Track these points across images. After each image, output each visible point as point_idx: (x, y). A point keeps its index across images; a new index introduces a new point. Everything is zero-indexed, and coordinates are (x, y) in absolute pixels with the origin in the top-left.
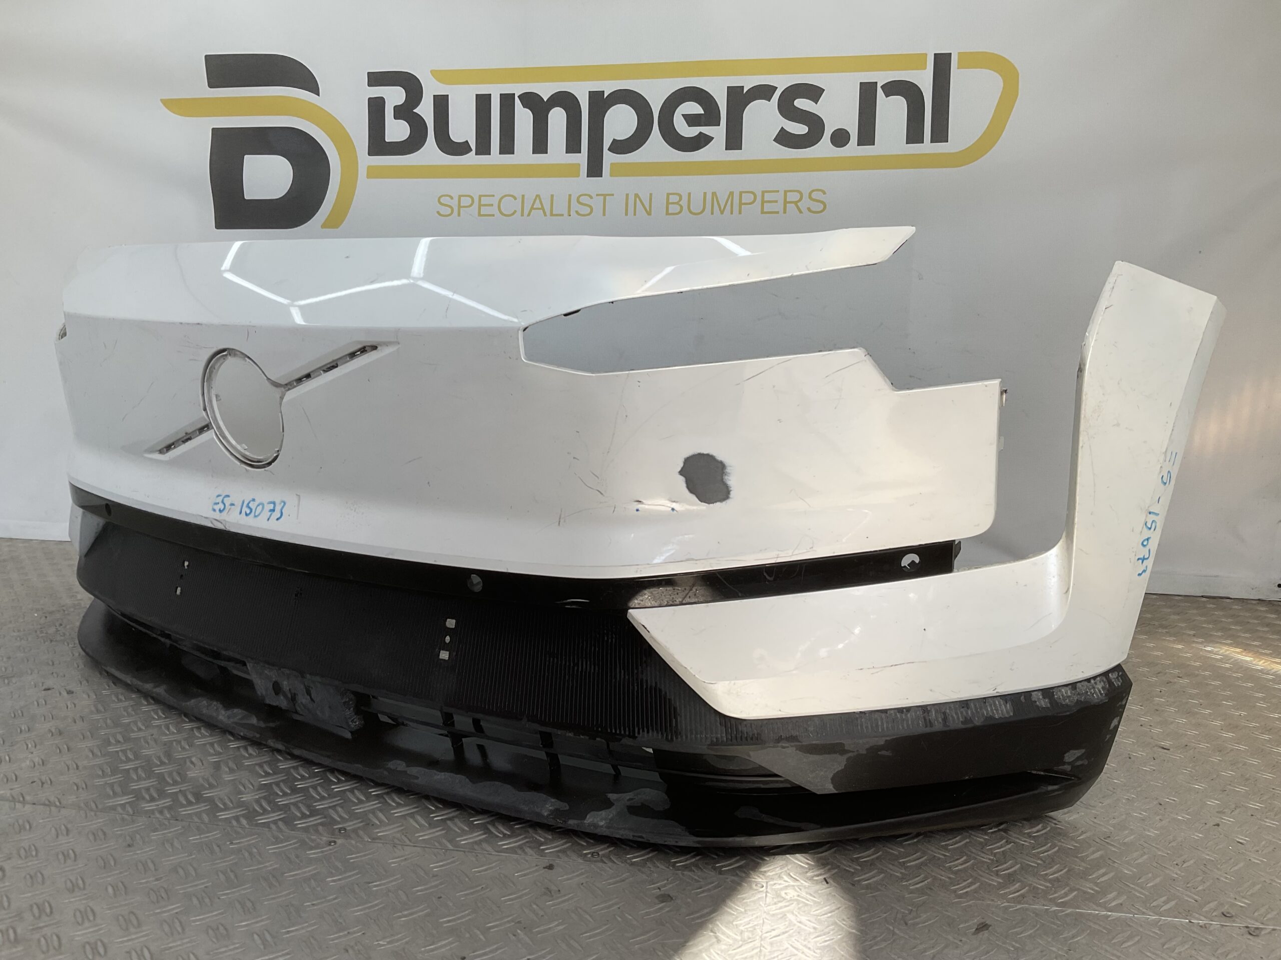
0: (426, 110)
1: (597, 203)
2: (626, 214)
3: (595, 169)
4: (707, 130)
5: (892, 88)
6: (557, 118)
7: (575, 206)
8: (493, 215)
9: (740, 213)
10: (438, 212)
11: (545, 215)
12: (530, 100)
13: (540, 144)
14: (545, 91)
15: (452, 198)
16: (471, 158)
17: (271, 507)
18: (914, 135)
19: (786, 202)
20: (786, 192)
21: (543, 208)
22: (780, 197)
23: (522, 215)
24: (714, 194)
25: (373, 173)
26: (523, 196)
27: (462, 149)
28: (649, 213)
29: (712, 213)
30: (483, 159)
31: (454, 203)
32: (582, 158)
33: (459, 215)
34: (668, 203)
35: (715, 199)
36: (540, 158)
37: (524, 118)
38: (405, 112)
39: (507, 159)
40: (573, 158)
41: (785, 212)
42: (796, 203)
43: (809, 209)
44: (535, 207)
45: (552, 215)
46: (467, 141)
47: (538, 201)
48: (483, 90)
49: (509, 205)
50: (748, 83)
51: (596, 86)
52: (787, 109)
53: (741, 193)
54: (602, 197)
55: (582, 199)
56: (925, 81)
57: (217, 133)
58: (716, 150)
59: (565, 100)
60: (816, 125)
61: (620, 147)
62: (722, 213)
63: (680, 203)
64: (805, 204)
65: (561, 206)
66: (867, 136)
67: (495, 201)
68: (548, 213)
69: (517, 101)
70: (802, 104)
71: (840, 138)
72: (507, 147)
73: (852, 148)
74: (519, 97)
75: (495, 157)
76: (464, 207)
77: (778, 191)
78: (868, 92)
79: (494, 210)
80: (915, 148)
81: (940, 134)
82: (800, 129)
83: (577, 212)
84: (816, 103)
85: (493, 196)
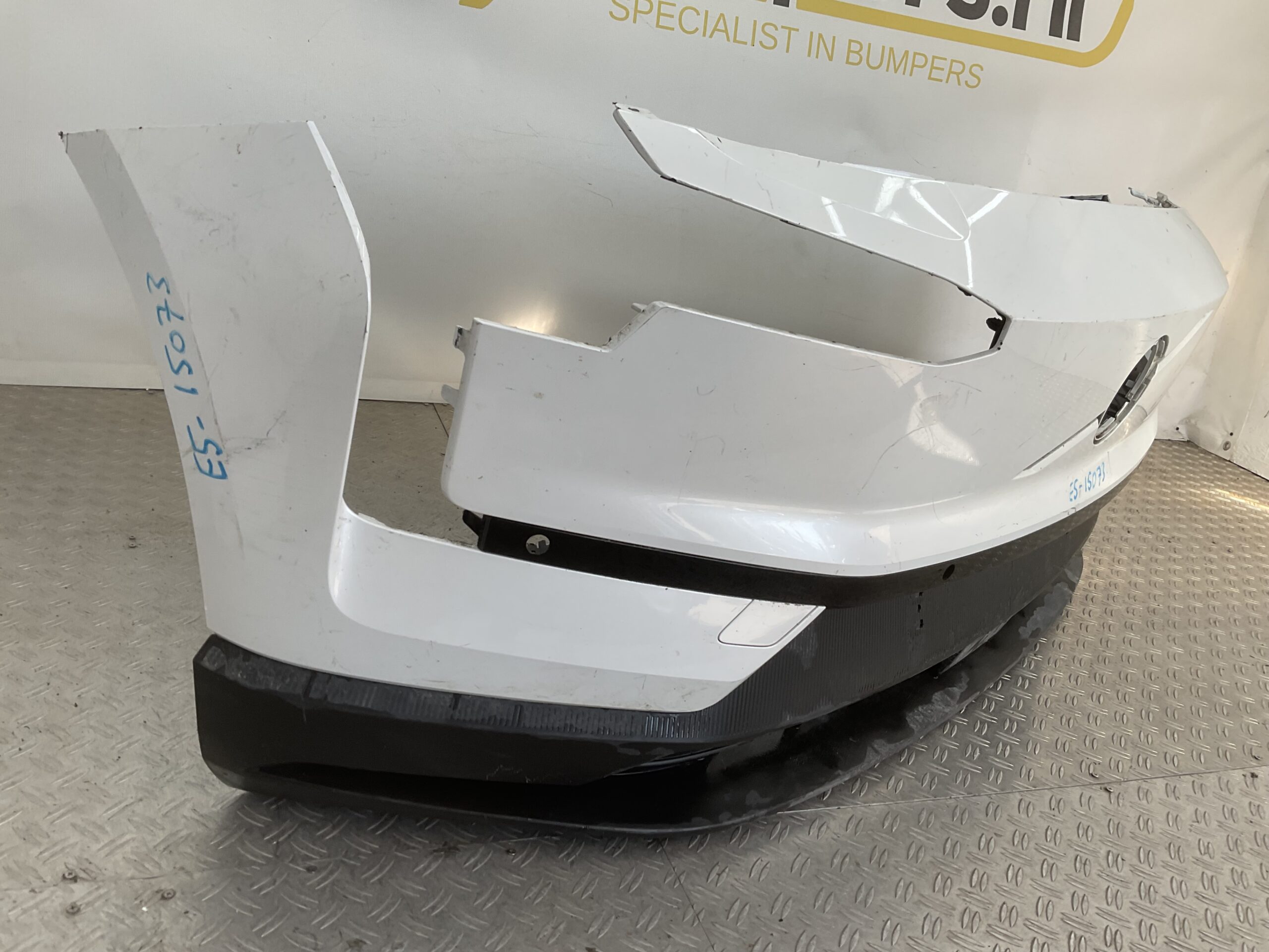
1: (782, 36)
2: (809, 55)
7: (759, 35)
8: (673, 29)
9: (911, 75)
10: (611, 13)
11: (728, 40)
18: (1055, 31)
19: (950, 72)
20: (953, 61)
21: (726, 31)
22: (946, 65)
23: (704, 35)
24: (891, 49)
26: (707, 12)
28: (831, 58)
29: (887, 70)
31: (631, 6)
33: (635, 21)
34: (849, 51)
35: (892, 57)
41: (947, 82)
42: (958, 74)
43: (966, 82)
45: (735, 41)
47: (721, 21)
49: (691, 20)
53: (915, 54)
54: (787, 30)
55: (767, 29)
62: (896, 72)
63: (860, 53)
64: (965, 76)
65: (745, 32)
66: (1020, 22)
67: (676, 11)
68: (732, 38)
71: (1000, 16)
73: (1009, 29)
76: (640, 12)
77: (945, 59)
79: (674, 23)
80: (1054, 41)
81: (1074, 35)
85: (674, 5)
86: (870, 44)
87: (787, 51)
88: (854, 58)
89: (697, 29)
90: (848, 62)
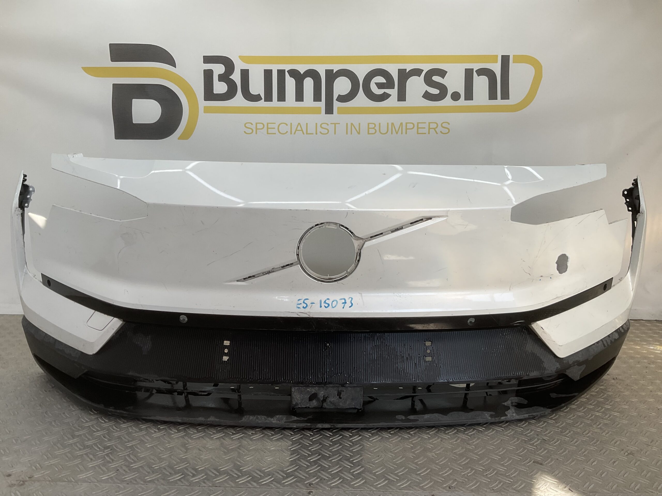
0: (236, 77)
1: (331, 128)
2: (347, 134)
3: (329, 110)
4: (388, 91)
5: (481, 72)
6: (308, 83)
7: (319, 129)
8: (275, 134)
9: (406, 133)
10: (245, 132)
11: (304, 134)
12: (294, 73)
13: (299, 97)
14: (302, 69)
15: (252, 124)
16: (262, 103)
17: (343, 301)
18: (493, 96)
19: (429, 128)
20: (430, 123)
21: (302, 130)
22: (426, 126)
23: (291, 133)
24: (393, 124)
25: (207, 110)
26: (291, 124)
27: (257, 98)
28: (359, 133)
29: (392, 134)
30: (268, 104)
31: (253, 127)
32: (322, 104)
33: (256, 133)
34: (369, 128)
35: (393, 126)
36: (299, 104)
37: (290, 83)
38: (224, 78)
39: (281, 104)
40: (317, 104)
41: (429, 133)
42: (434, 129)
43: (441, 132)
44: (298, 129)
45: (307, 133)
46: (259, 94)
47: (299, 126)
48: (268, 67)
49: (283, 129)
50: (409, 67)
51: (329, 67)
52: (428, 81)
53: (406, 123)
54: (334, 125)
55: (323, 126)
56: (497, 68)
57: (115, 86)
58: (393, 101)
59: (313, 74)
60: (443, 89)
61: (342, 99)
62: (397, 133)
63: (375, 128)
64: (439, 129)
65: (311, 129)
66: (469, 95)
67: (276, 126)
68: (305, 132)
69: (287, 73)
70: (436, 78)
71: (456, 96)
72: (282, 97)
73: (462, 102)
74: (287, 71)
75: (275, 103)
76: (259, 129)
77: (425, 123)
78: (469, 74)
79: (276, 131)
80: (493, 102)
81: (506, 96)
82: (435, 91)
83: (320, 132)
84: (443, 79)
85: (275, 123)
86: (380, 124)
87: (335, 134)
88: (372, 131)
89: (287, 132)
90: (369, 133)
